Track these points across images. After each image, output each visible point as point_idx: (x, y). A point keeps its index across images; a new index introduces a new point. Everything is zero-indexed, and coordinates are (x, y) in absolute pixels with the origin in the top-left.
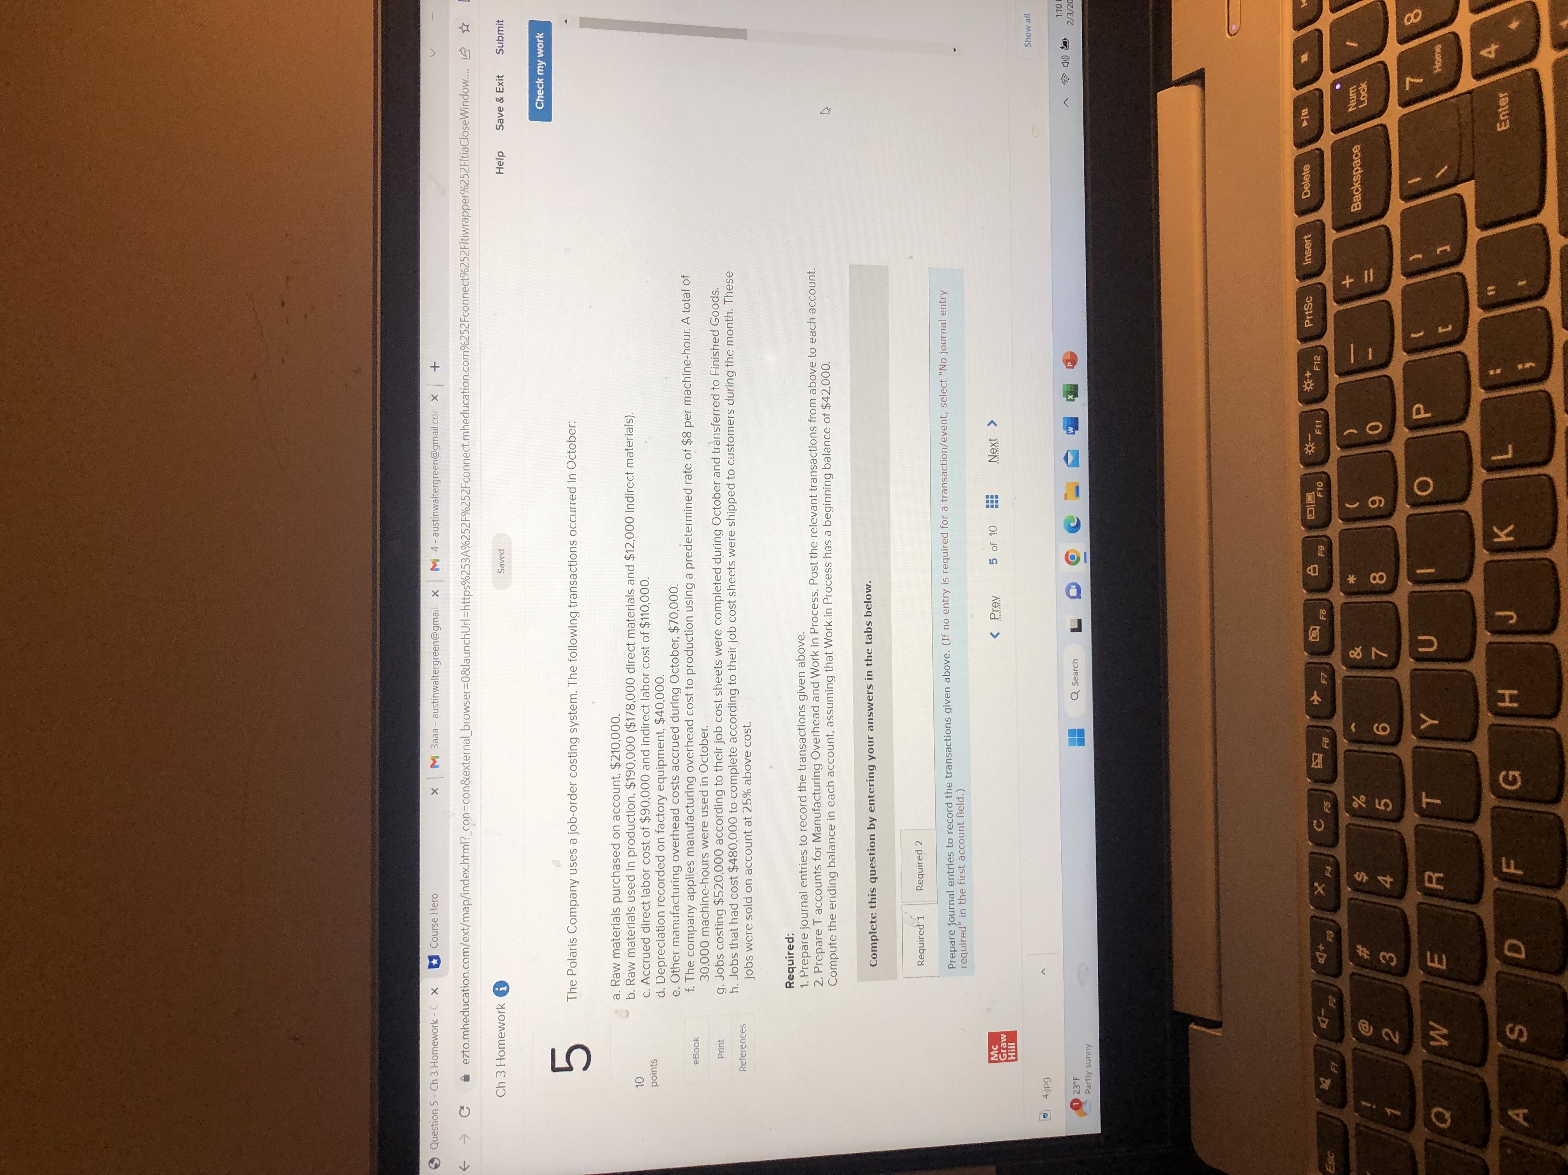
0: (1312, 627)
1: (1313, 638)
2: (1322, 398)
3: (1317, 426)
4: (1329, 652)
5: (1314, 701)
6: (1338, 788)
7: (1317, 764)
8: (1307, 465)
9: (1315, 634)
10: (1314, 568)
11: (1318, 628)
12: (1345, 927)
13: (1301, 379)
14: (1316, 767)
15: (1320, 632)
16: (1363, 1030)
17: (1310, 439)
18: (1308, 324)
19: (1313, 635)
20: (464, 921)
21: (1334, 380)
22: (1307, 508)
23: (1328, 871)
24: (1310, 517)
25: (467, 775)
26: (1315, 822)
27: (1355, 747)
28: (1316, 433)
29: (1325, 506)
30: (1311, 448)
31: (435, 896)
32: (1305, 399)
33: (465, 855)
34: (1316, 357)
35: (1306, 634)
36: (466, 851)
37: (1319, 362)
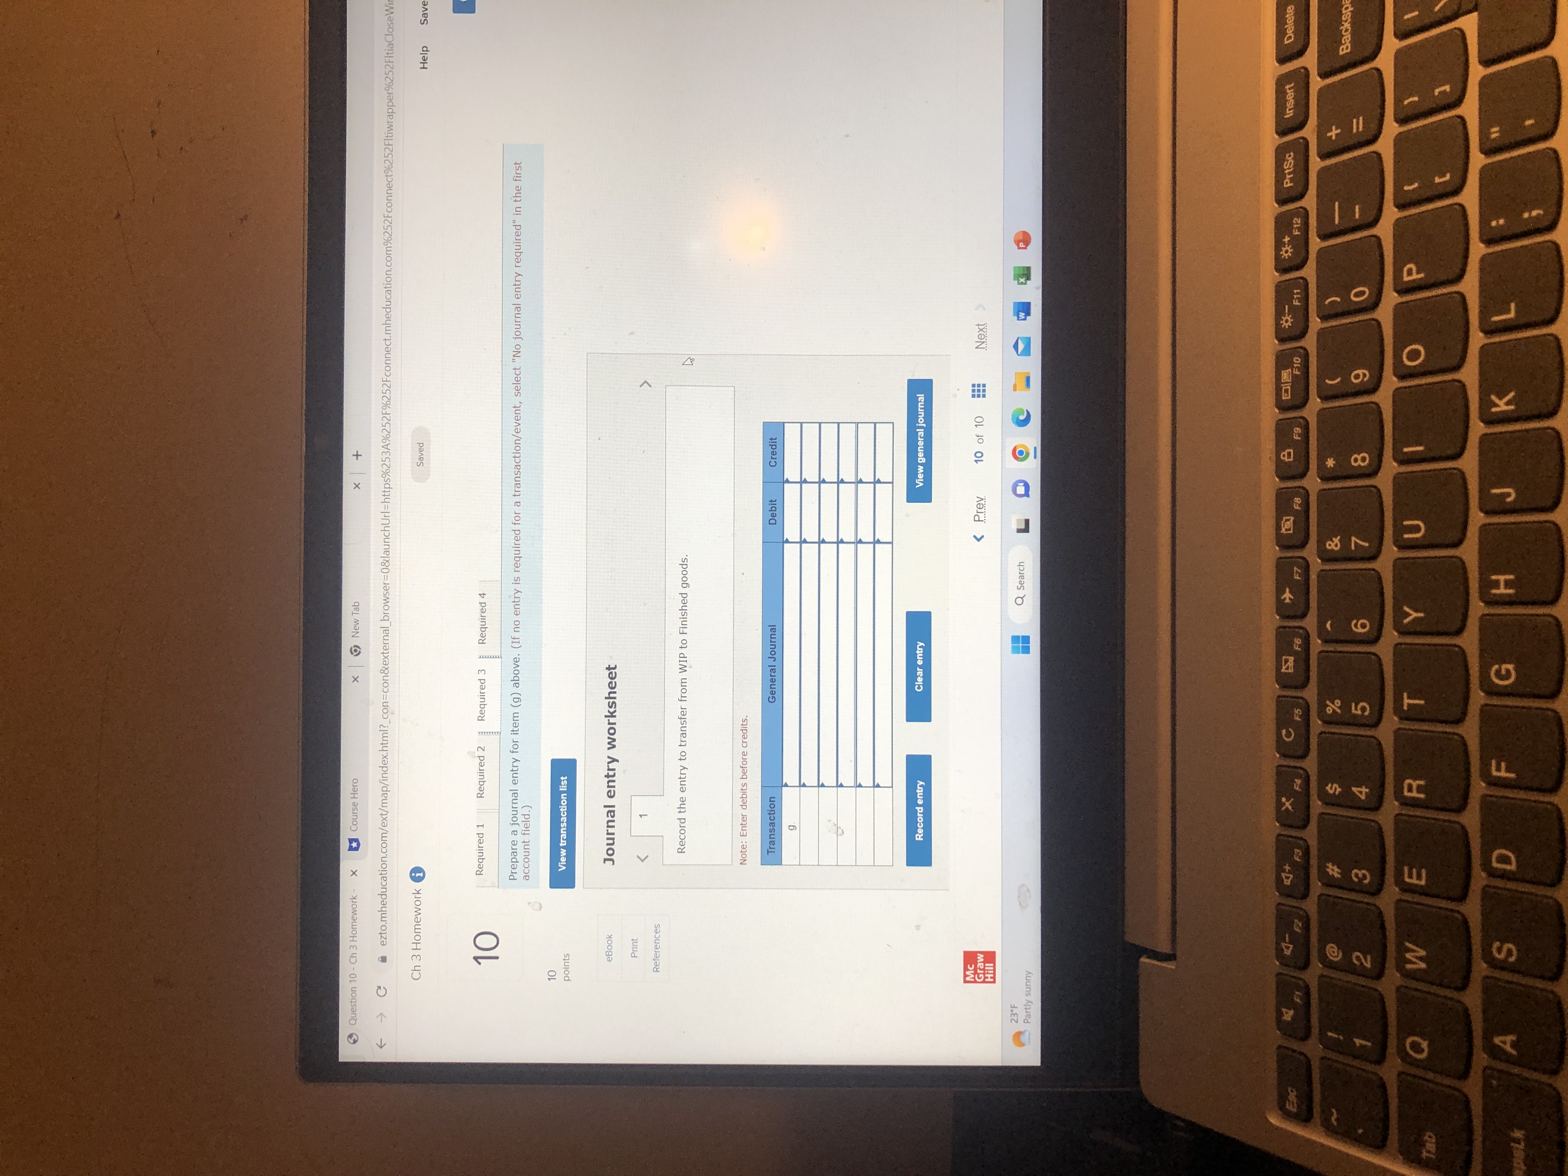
0: (1284, 518)
1: (1286, 530)
2: (1300, 267)
3: (1295, 296)
4: (1303, 545)
5: (1285, 599)
6: (1311, 693)
7: (1288, 668)
8: (1282, 340)
9: (1288, 525)
10: (1289, 454)
11: (1292, 518)
12: (1313, 843)
13: (1279, 245)
14: (1287, 671)
15: (1294, 524)
16: (1331, 955)
17: (1287, 311)
18: (1287, 184)
19: (1286, 527)
20: (383, 806)
21: (1316, 244)
22: (1282, 387)
23: (1297, 784)
24: (1285, 397)
25: (386, 665)
26: (1284, 732)
27: (1330, 648)
28: (1294, 303)
29: (1302, 382)
30: (1287, 321)
31: (355, 781)
32: (1283, 267)
33: (384, 742)
34: (1296, 221)
35: (1278, 528)
36: (384, 739)
37: (1298, 226)
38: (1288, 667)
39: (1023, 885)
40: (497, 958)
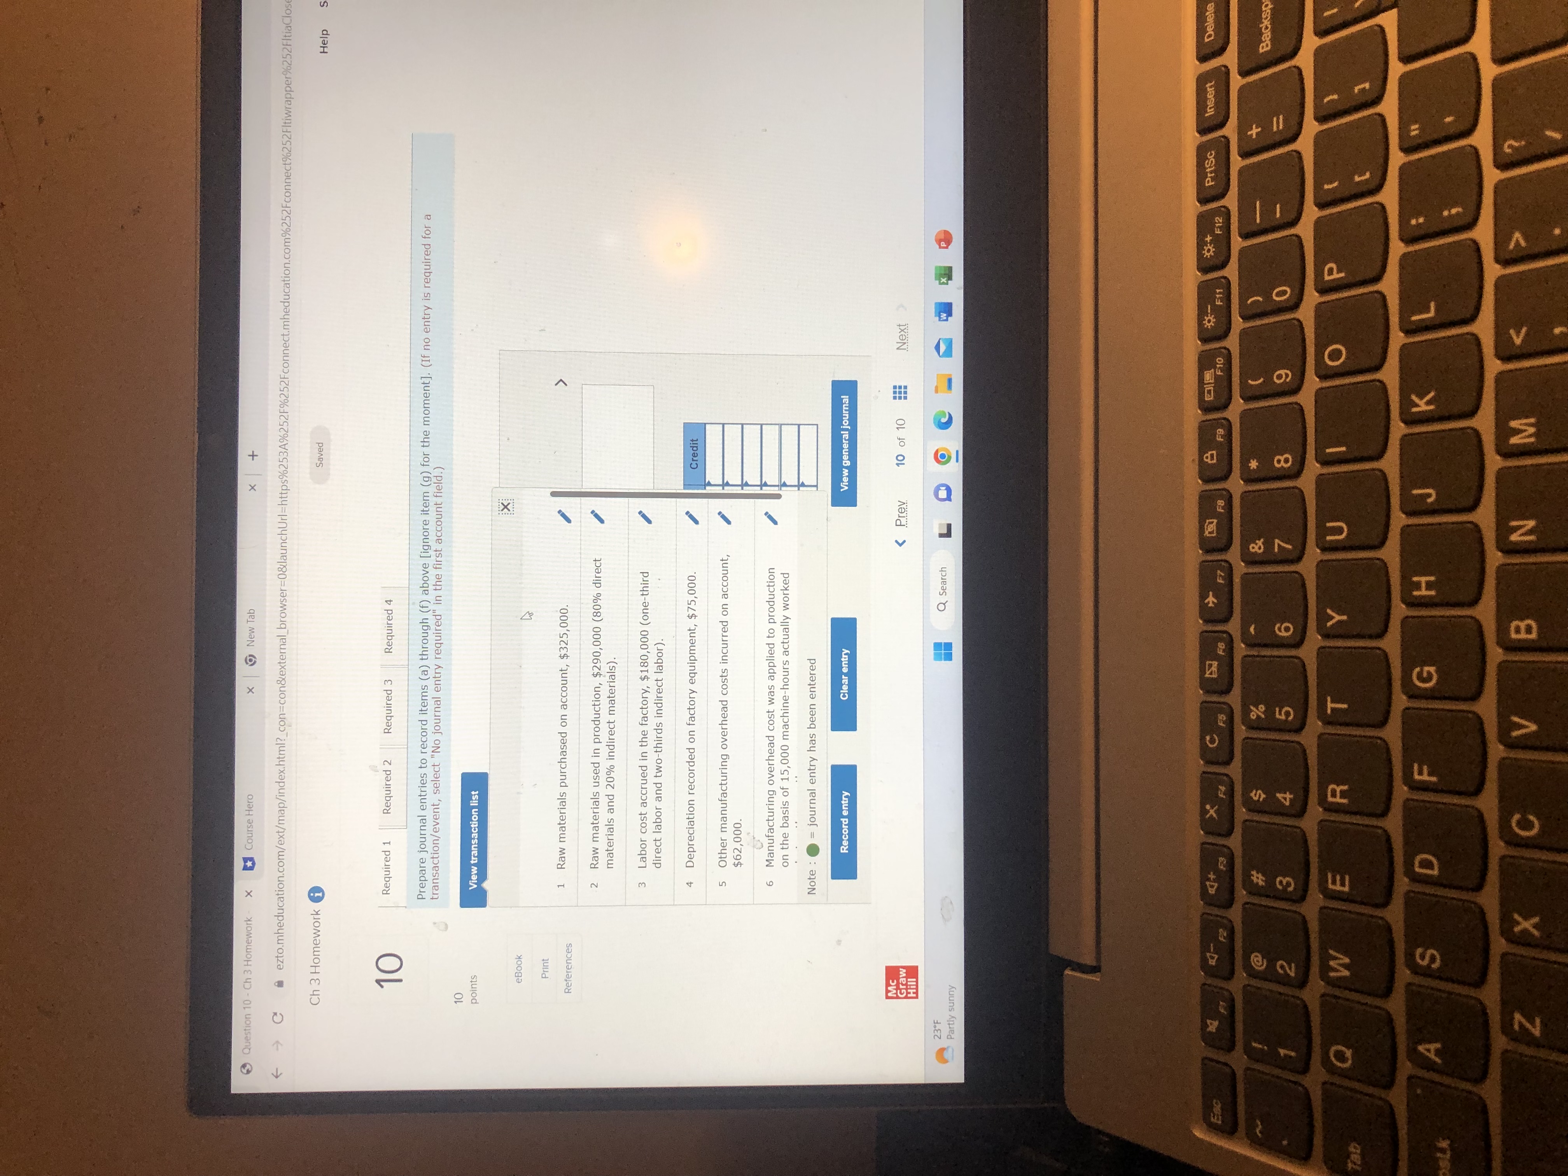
0: (1207, 521)
1: (1210, 533)
2: (1223, 265)
3: (1218, 296)
4: (1226, 548)
5: (1209, 603)
6: (1235, 699)
8: (1205, 341)
9: (1211, 528)
10: (1212, 455)
11: (1215, 521)
12: (1238, 851)
13: (1201, 245)
14: (1211, 676)
15: (1217, 527)
16: (1255, 964)
17: (1209, 311)
18: (1209, 183)
19: (1210, 530)
20: (279, 824)
21: (1237, 243)
22: (1205, 388)
23: (1221, 791)
24: (1208, 398)
25: (283, 675)
26: (1208, 738)
27: (1254, 652)
28: (1217, 303)
29: (1224, 384)
30: (1210, 322)
31: (250, 797)
32: (1205, 267)
33: (281, 756)
34: (1217, 220)
35: (1202, 529)
36: (281, 752)
37: (1221, 225)
38: (1211, 672)
39: (946, 897)
40: (400, 981)
